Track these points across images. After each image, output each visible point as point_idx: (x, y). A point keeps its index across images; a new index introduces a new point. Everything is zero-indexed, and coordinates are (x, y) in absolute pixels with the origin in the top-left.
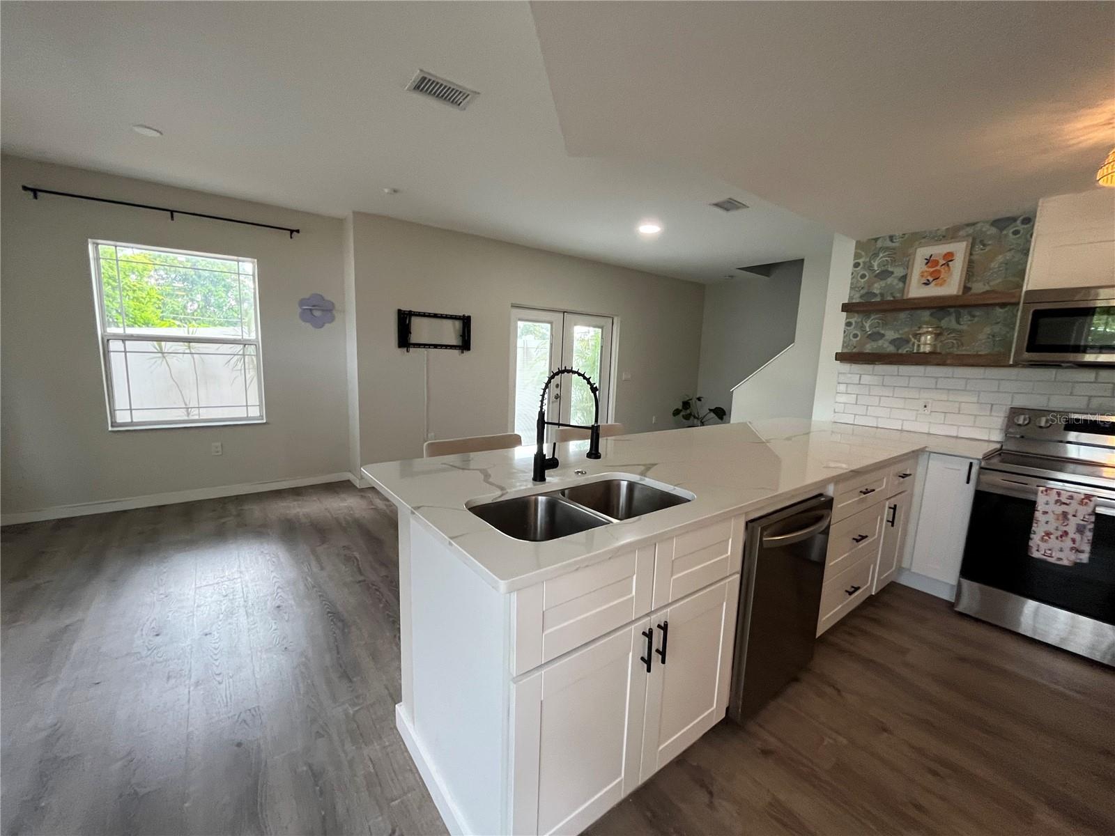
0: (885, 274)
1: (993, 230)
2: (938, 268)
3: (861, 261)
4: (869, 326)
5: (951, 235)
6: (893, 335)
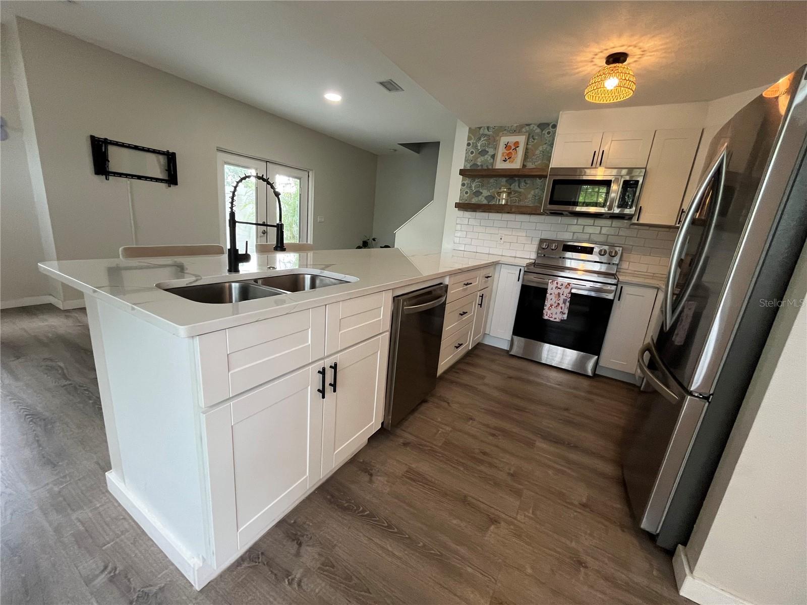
0: (483, 152)
1: (538, 130)
2: (511, 151)
3: (471, 142)
4: (475, 187)
5: (516, 131)
6: (487, 193)
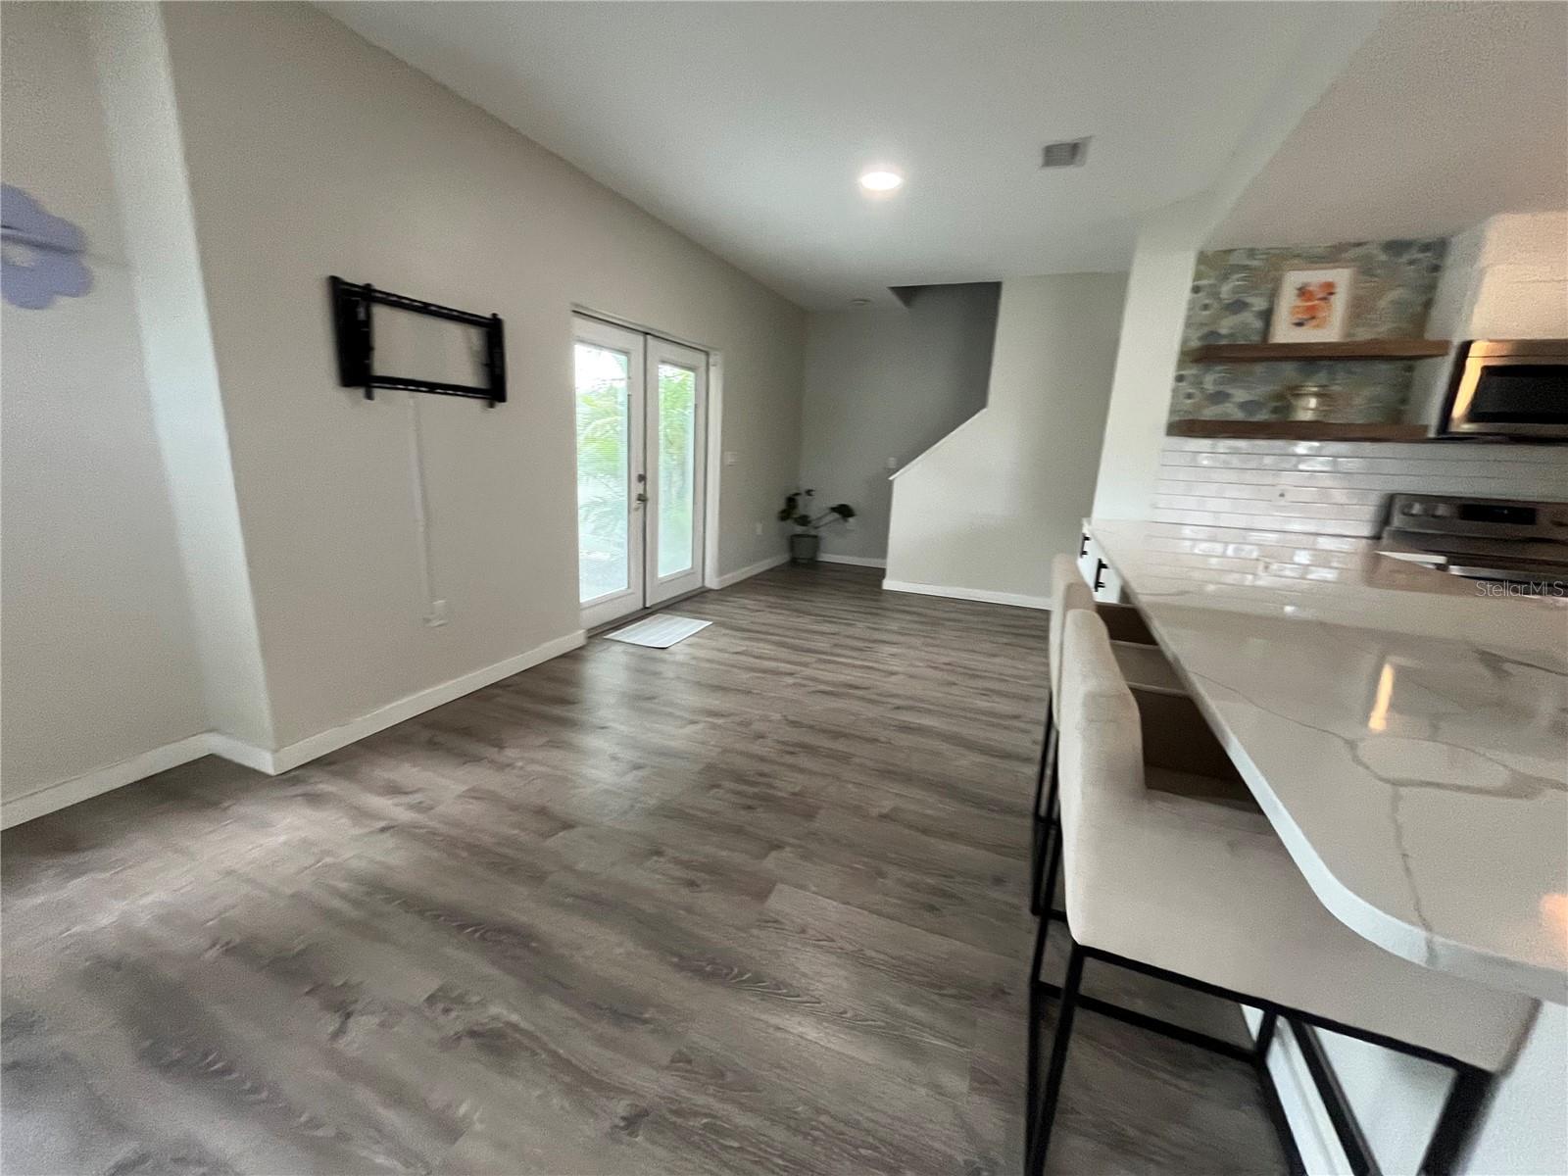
0: (1238, 306)
1: (1385, 257)
2: (1314, 302)
3: (1203, 283)
4: (1211, 383)
6: (1241, 398)
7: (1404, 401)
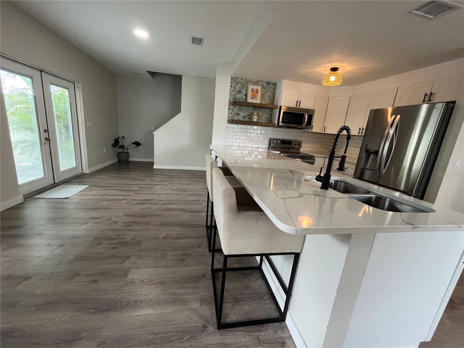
0: (240, 92)
1: (266, 85)
2: (255, 93)
3: (233, 85)
4: (236, 111)
5: (256, 83)
6: (243, 114)
7: (271, 118)
